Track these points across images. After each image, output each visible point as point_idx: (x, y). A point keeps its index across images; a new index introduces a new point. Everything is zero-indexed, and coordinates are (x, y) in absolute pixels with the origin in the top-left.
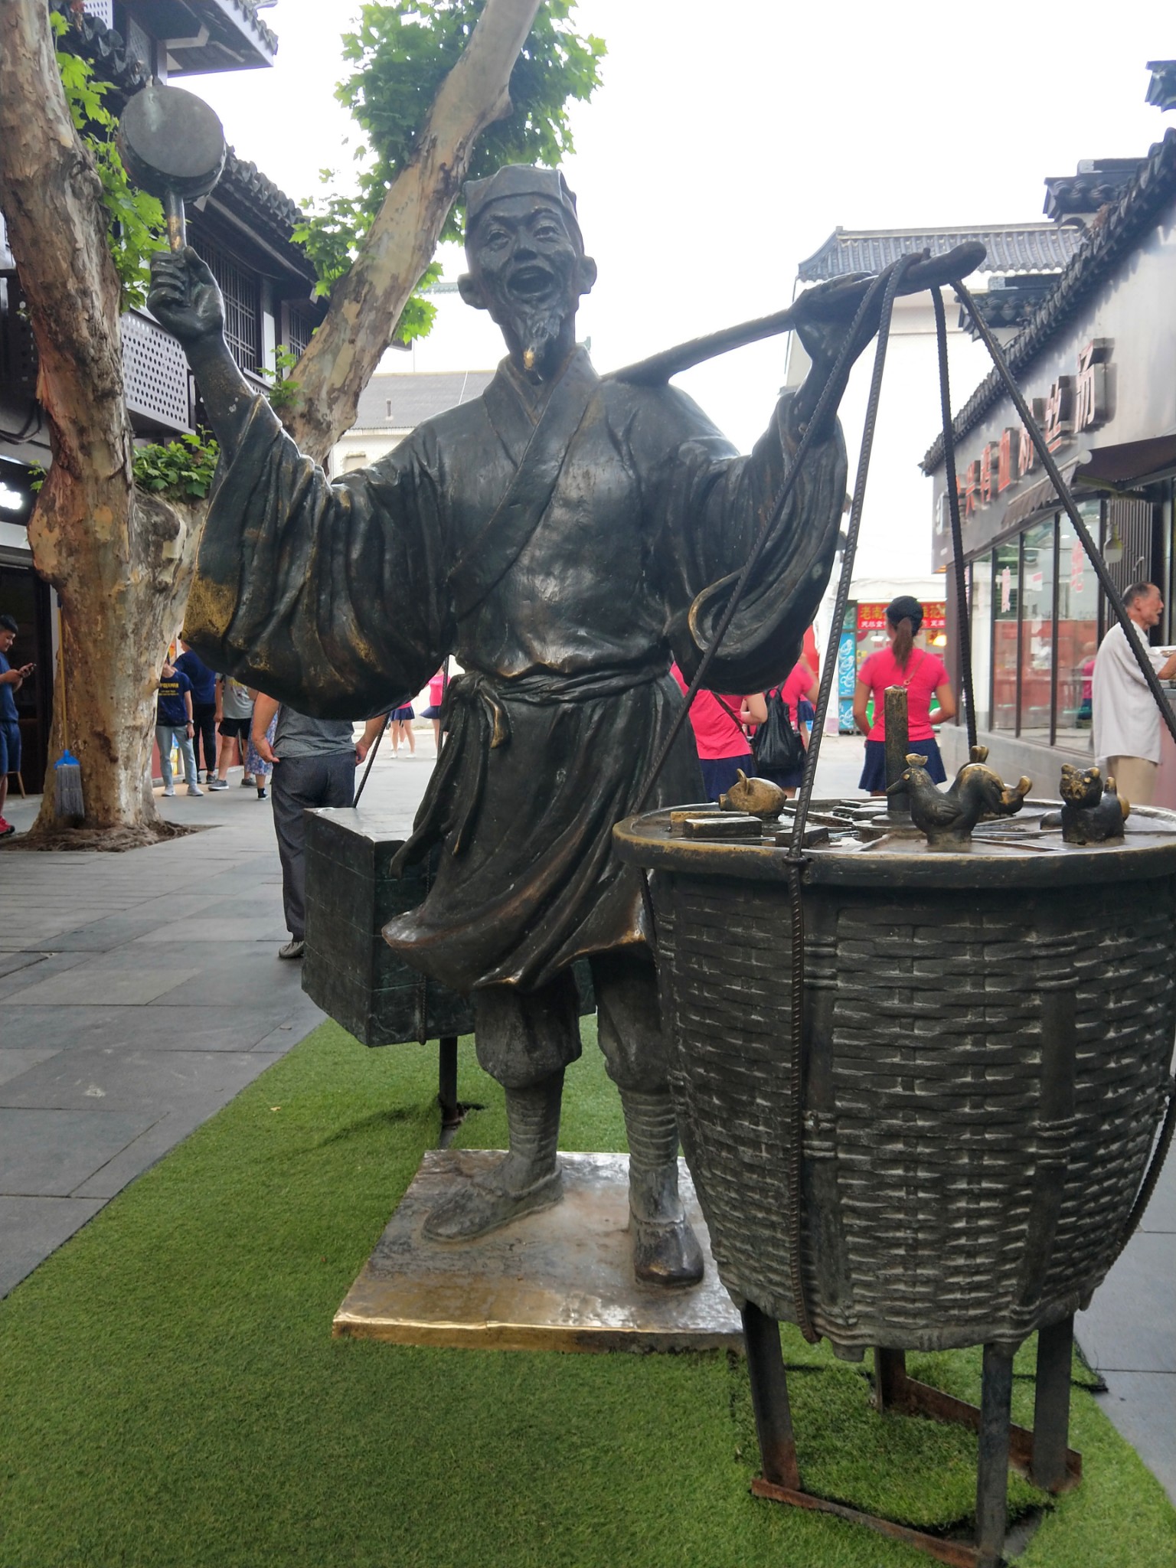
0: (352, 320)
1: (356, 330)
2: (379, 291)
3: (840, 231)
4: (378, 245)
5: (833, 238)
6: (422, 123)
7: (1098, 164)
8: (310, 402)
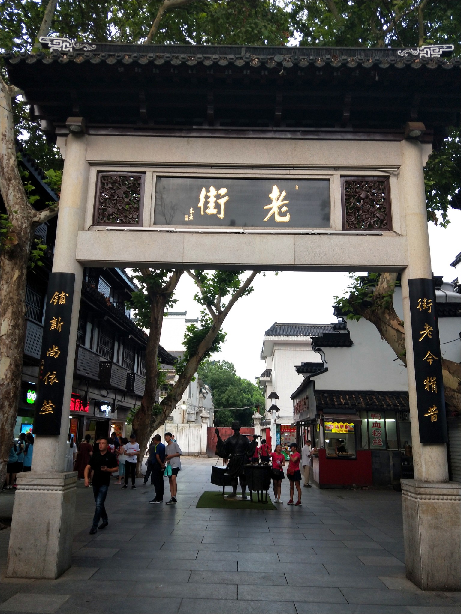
0: (183, 382)
1: (183, 384)
2: (188, 377)
3: (276, 323)
4: (188, 369)
5: (274, 324)
6: (197, 349)
7: (305, 363)
8: (175, 396)
